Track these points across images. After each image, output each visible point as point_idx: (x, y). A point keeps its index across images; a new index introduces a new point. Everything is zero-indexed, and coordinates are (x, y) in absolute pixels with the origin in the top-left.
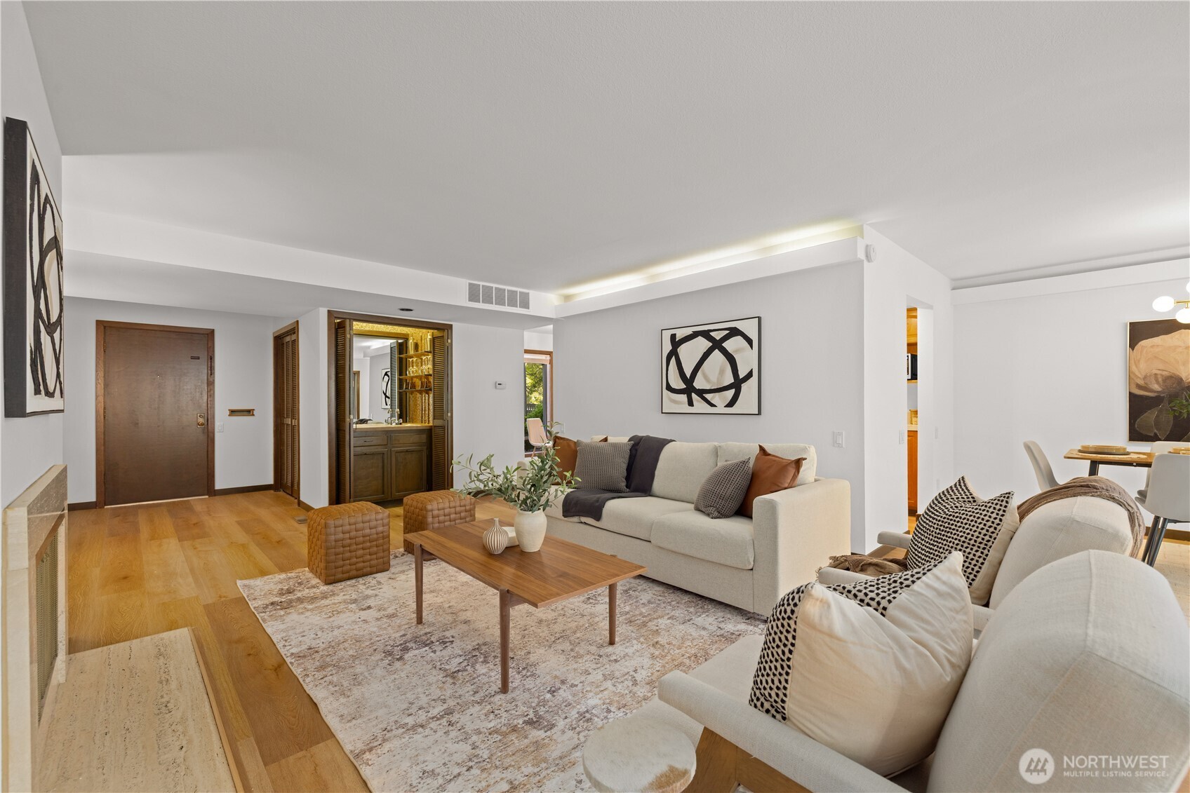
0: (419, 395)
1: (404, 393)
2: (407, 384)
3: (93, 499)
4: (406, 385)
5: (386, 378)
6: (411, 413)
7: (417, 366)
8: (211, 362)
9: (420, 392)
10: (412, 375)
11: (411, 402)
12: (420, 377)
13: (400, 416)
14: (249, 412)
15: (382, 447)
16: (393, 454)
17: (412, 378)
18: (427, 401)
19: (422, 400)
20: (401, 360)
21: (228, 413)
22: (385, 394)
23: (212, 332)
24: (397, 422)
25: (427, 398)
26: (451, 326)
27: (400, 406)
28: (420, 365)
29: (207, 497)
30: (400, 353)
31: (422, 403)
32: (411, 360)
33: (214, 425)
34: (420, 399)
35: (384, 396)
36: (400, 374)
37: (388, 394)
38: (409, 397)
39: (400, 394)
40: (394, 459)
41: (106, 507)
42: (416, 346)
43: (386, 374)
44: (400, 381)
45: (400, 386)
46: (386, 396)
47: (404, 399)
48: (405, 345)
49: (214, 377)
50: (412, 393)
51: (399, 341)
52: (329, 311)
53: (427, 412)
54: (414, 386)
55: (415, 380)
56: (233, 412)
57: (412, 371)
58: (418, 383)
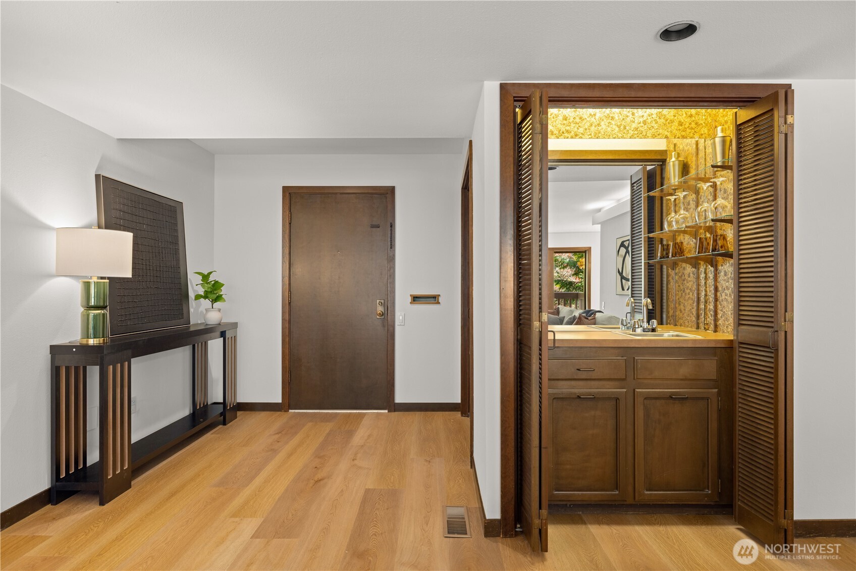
0: (689, 269)
1: (657, 267)
2: (666, 249)
3: (279, 400)
4: (663, 250)
5: (623, 250)
6: (672, 305)
7: (686, 209)
8: (391, 230)
9: (695, 263)
10: (675, 227)
11: (672, 283)
12: (694, 231)
13: (651, 315)
14: (434, 299)
15: (616, 383)
16: (639, 400)
17: (675, 234)
18: (711, 281)
19: (698, 278)
20: (651, 200)
21: (410, 299)
22: (621, 274)
23: (392, 190)
24: (645, 325)
25: (711, 276)
26: (788, 89)
27: (650, 293)
28: (693, 205)
29: (386, 411)
30: (650, 188)
31: (698, 285)
32: (672, 198)
33: (394, 315)
34: (692, 278)
35: (619, 277)
36: (651, 229)
37: (628, 272)
38: (668, 276)
39: (650, 268)
40: (640, 413)
41: (290, 411)
42: (685, 169)
43: (622, 245)
44: (650, 242)
45: (651, 254)
46: (623, 278)
47: (657, 279)
48: (658, 173)
49: (394, 251)
50: (674, 265)
51: (649, 168)
52: (502, 86)
53: (711, 306)
54: (679, 250)
55: (680, 238)
56: (416, 299)
57: (675, 220)
58: (689, 243)
